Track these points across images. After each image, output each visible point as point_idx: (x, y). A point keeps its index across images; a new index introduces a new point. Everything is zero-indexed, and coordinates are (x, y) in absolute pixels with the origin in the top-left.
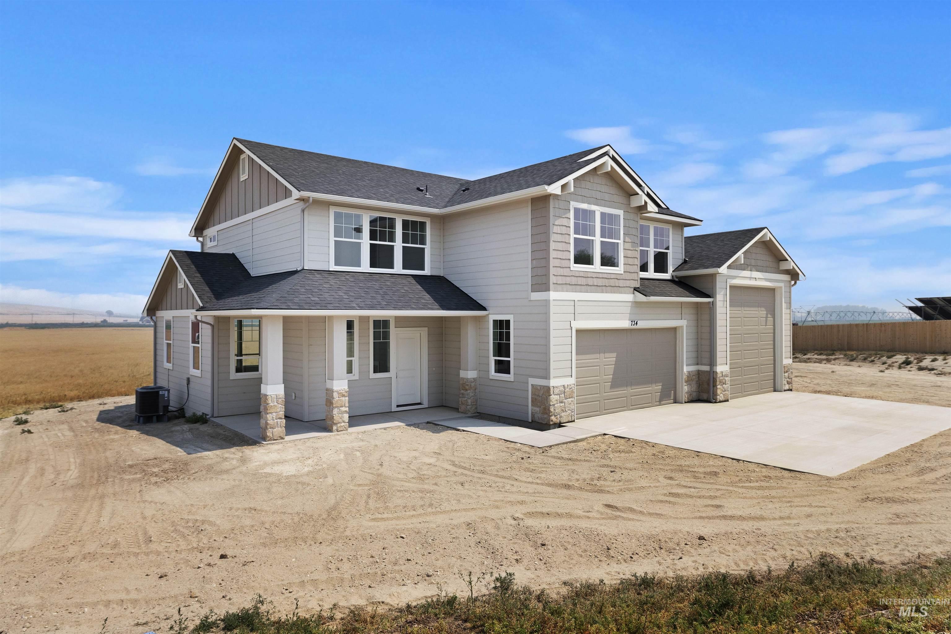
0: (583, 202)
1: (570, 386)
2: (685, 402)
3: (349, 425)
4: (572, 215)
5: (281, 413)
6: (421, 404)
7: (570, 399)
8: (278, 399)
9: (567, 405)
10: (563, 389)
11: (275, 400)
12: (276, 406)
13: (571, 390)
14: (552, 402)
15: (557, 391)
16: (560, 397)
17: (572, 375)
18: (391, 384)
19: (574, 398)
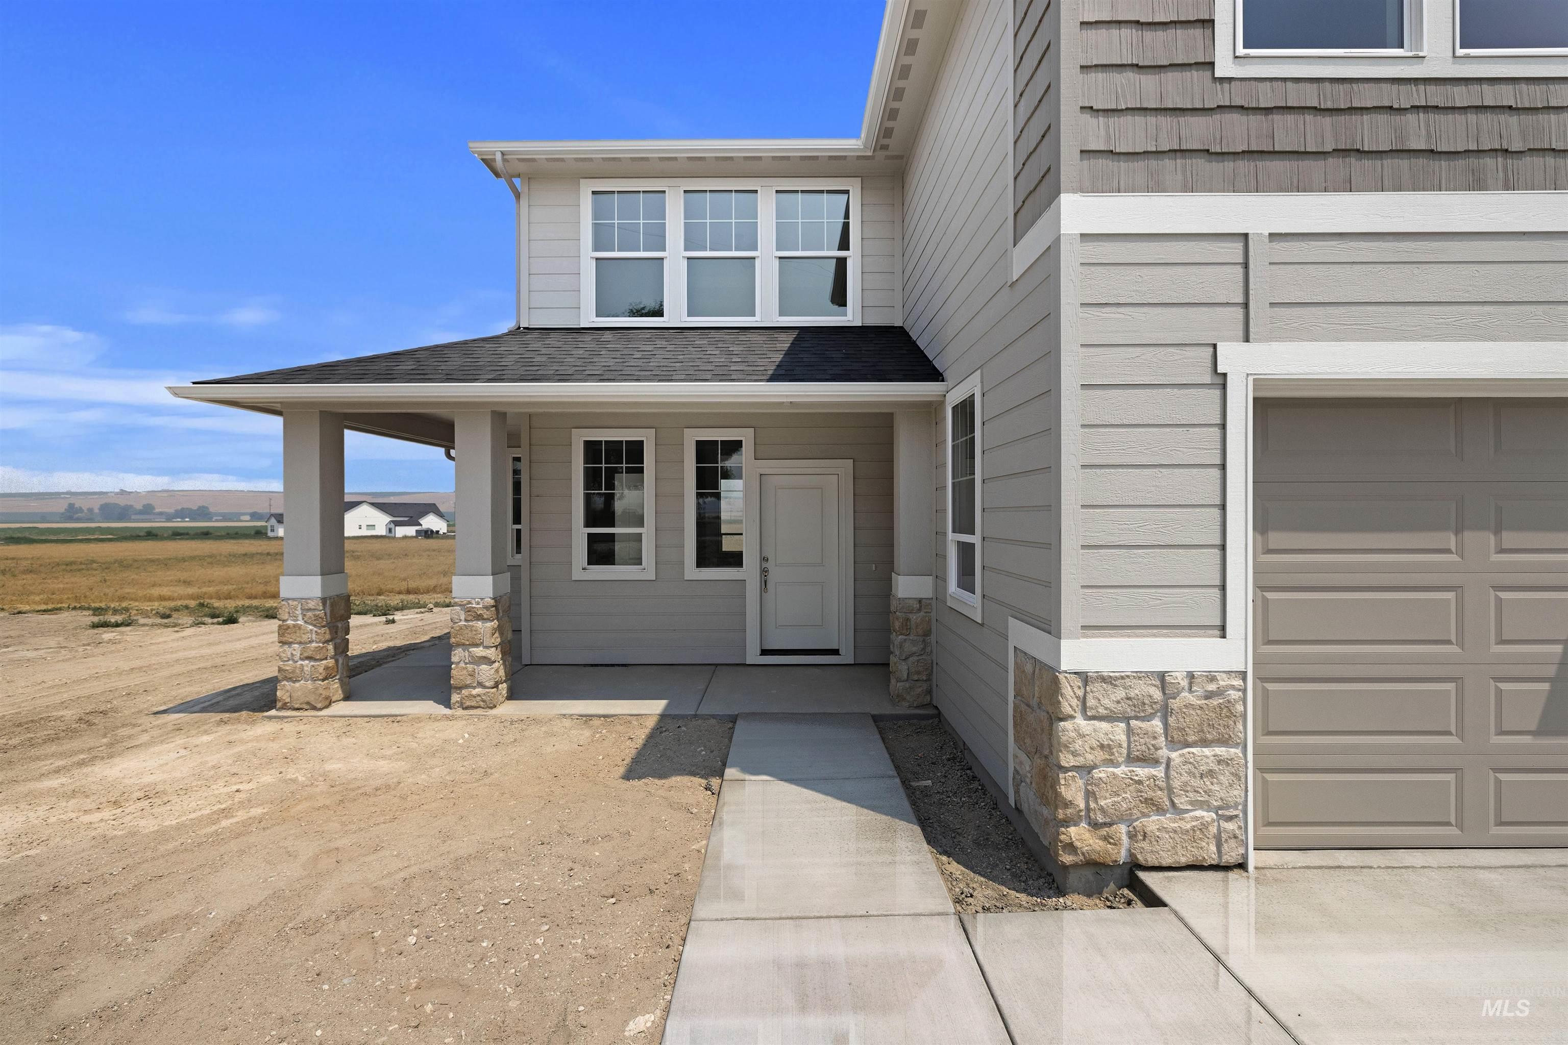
1: (1213, 679)
5: (314, 645)
6: (835, 652)
7: (1207, 751)
8: (305, 610)
9: (1186, 777)
10: (1157, 695)
11: (299, 612)
12: (299, 627)
13: (1215, 702)
14: (1075, 754)
15: (1109, 699)
16: (1130, 732)
17: (1223, 628)
18: (743, 597)
19: (1236, 745)
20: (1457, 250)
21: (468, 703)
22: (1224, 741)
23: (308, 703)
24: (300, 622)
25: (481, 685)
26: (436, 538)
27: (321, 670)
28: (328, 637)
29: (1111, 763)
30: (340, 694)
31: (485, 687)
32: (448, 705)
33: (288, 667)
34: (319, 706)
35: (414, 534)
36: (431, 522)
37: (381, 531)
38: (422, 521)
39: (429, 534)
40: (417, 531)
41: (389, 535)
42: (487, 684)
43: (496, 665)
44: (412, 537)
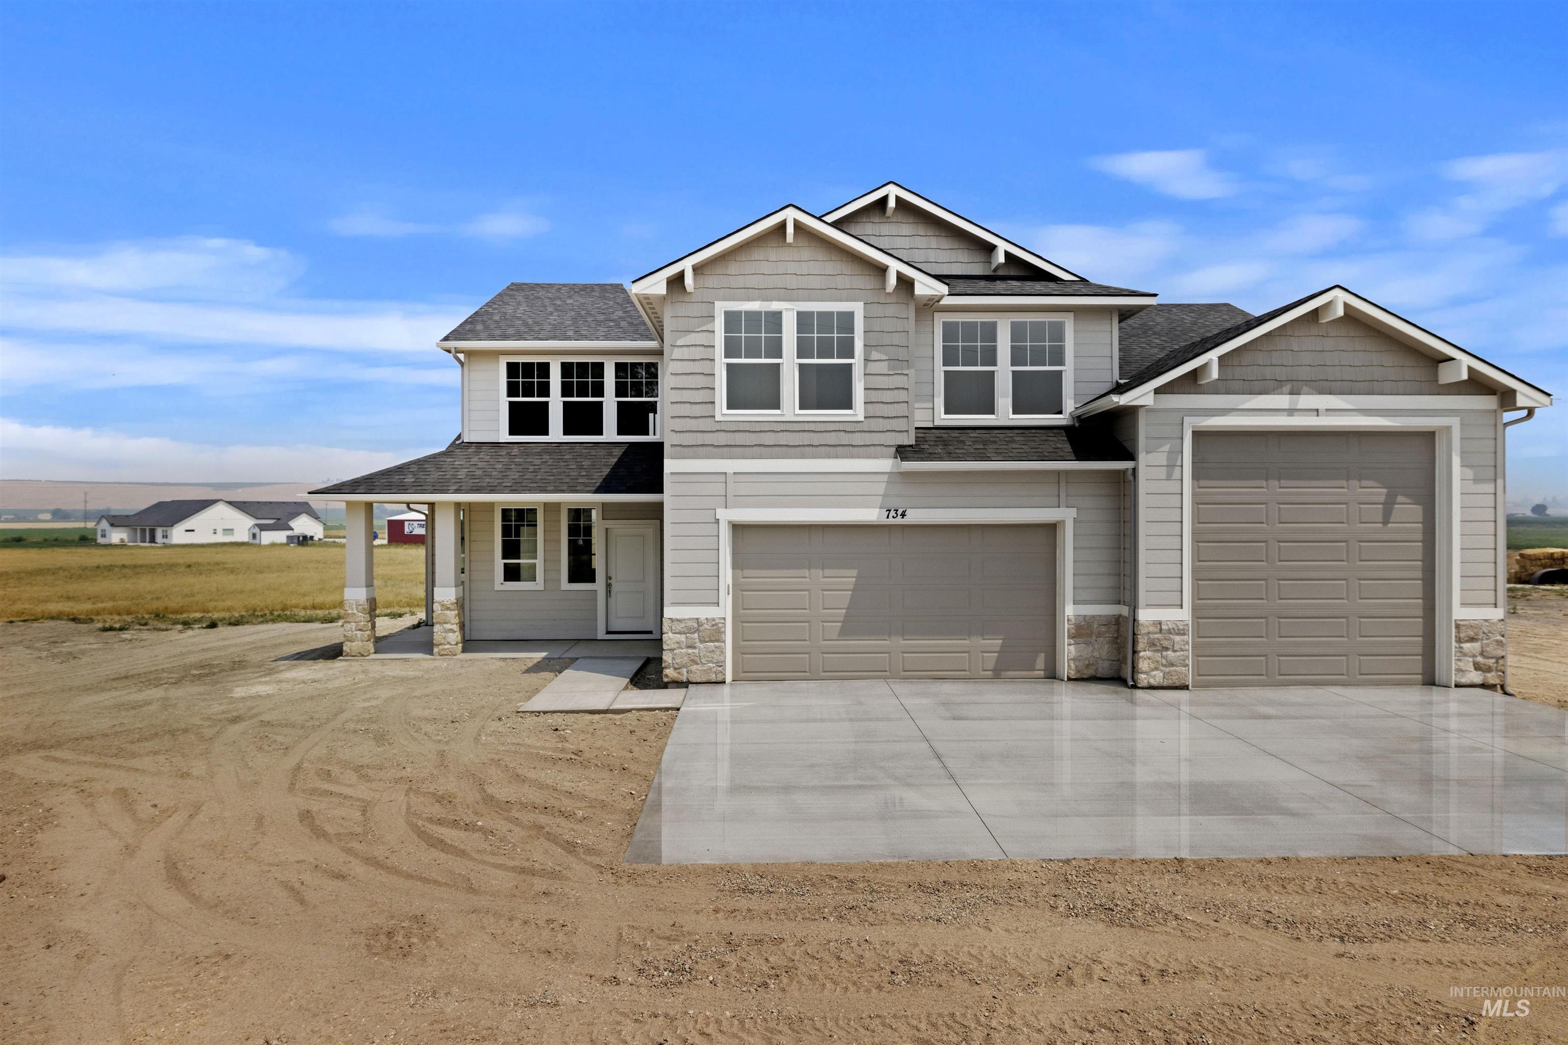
0: (749, 299)
1: (714, 620)
2: (1069, 679)
3: (463, 648)
4: (719, 324)
5: (362, 623)
6: (650, 632)
7: (712, 644)
8: (358, 605)
9: (705, 653)
10: (696, 625)
11: (354, 606)
12: (355, 614)
13: (714, 628)
14: (668, 645)
15: (679, 627)
16: (687, 638)
17: (718, 603)
18: (596, 600)
19: (722, 642)
20: (796, 478)
21: (443, 653)
22: (718, 641)
23: (359, 653)
24: (355, 611)
25: (449, 643)
26: (312, 545)
27: (366, 636)
28: (369, 619)
29: (680, 648)
30: (373, 650)
31: (451, 645)
32: (431, 653)
33: (349, 634)
34: (365, 654)
35: (284, 540)
36: (303, 525)
37: (245, 537)
38: (292, 524)
39: (304, 540)
40: (288, 537)
41: (252, 541)
42: (452, 643)
43: (457, 633)
44: (281, 545)
